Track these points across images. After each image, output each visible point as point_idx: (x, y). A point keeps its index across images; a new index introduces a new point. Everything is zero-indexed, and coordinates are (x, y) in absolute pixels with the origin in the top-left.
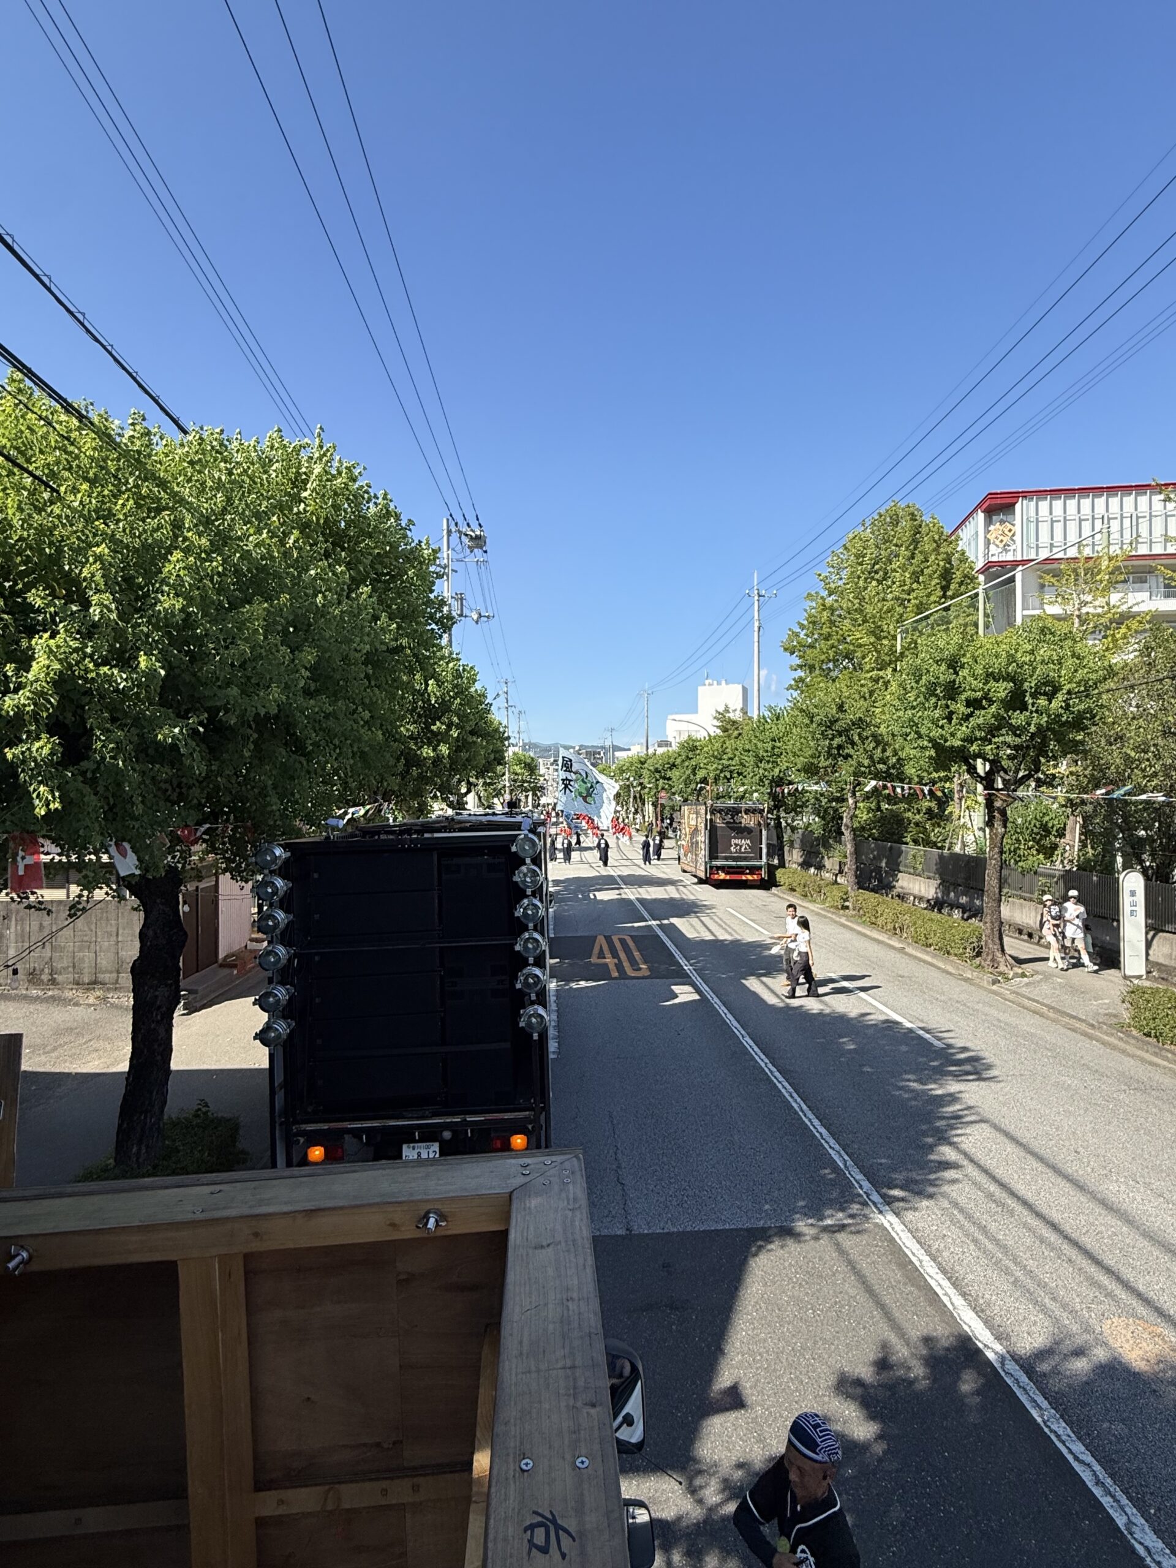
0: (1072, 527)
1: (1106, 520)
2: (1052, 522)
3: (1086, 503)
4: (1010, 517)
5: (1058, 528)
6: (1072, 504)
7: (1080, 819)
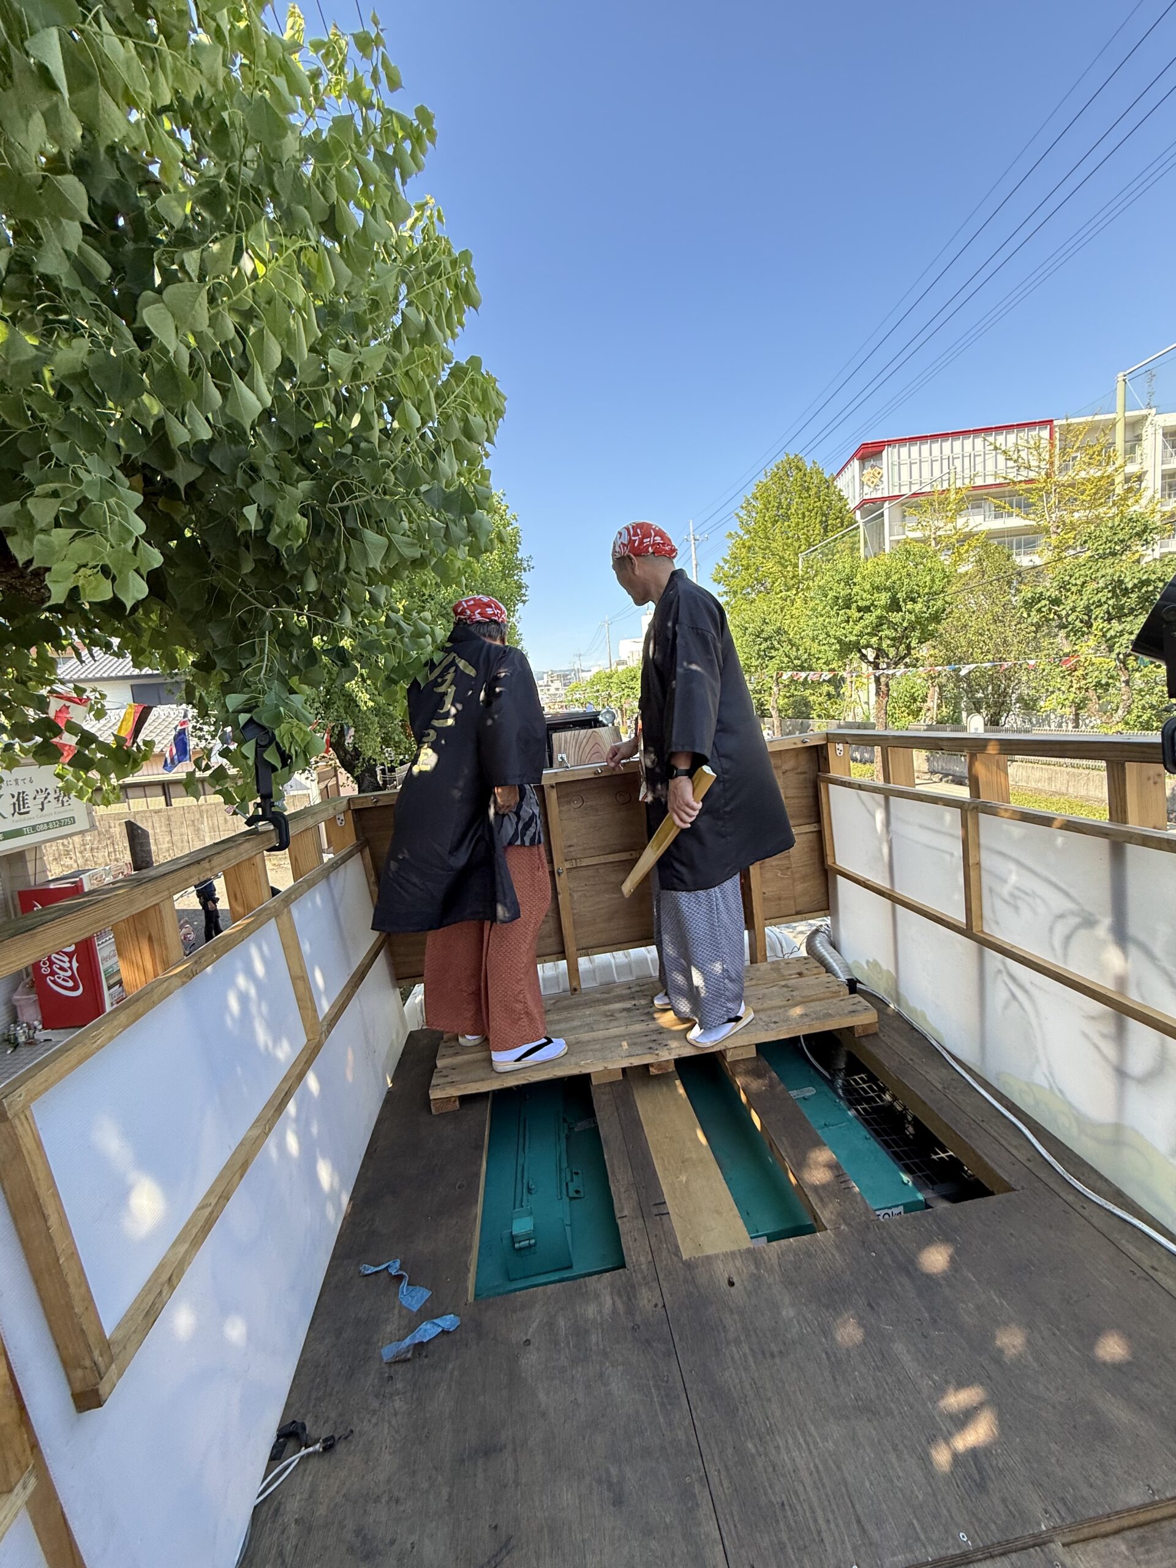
0: (926, 467)
1: (951, 460)
2: (911, 464)
3: (936, 446)
4: (878, 463)
5: (915, 468)
6: (925, 448)
7: (937, 689)
